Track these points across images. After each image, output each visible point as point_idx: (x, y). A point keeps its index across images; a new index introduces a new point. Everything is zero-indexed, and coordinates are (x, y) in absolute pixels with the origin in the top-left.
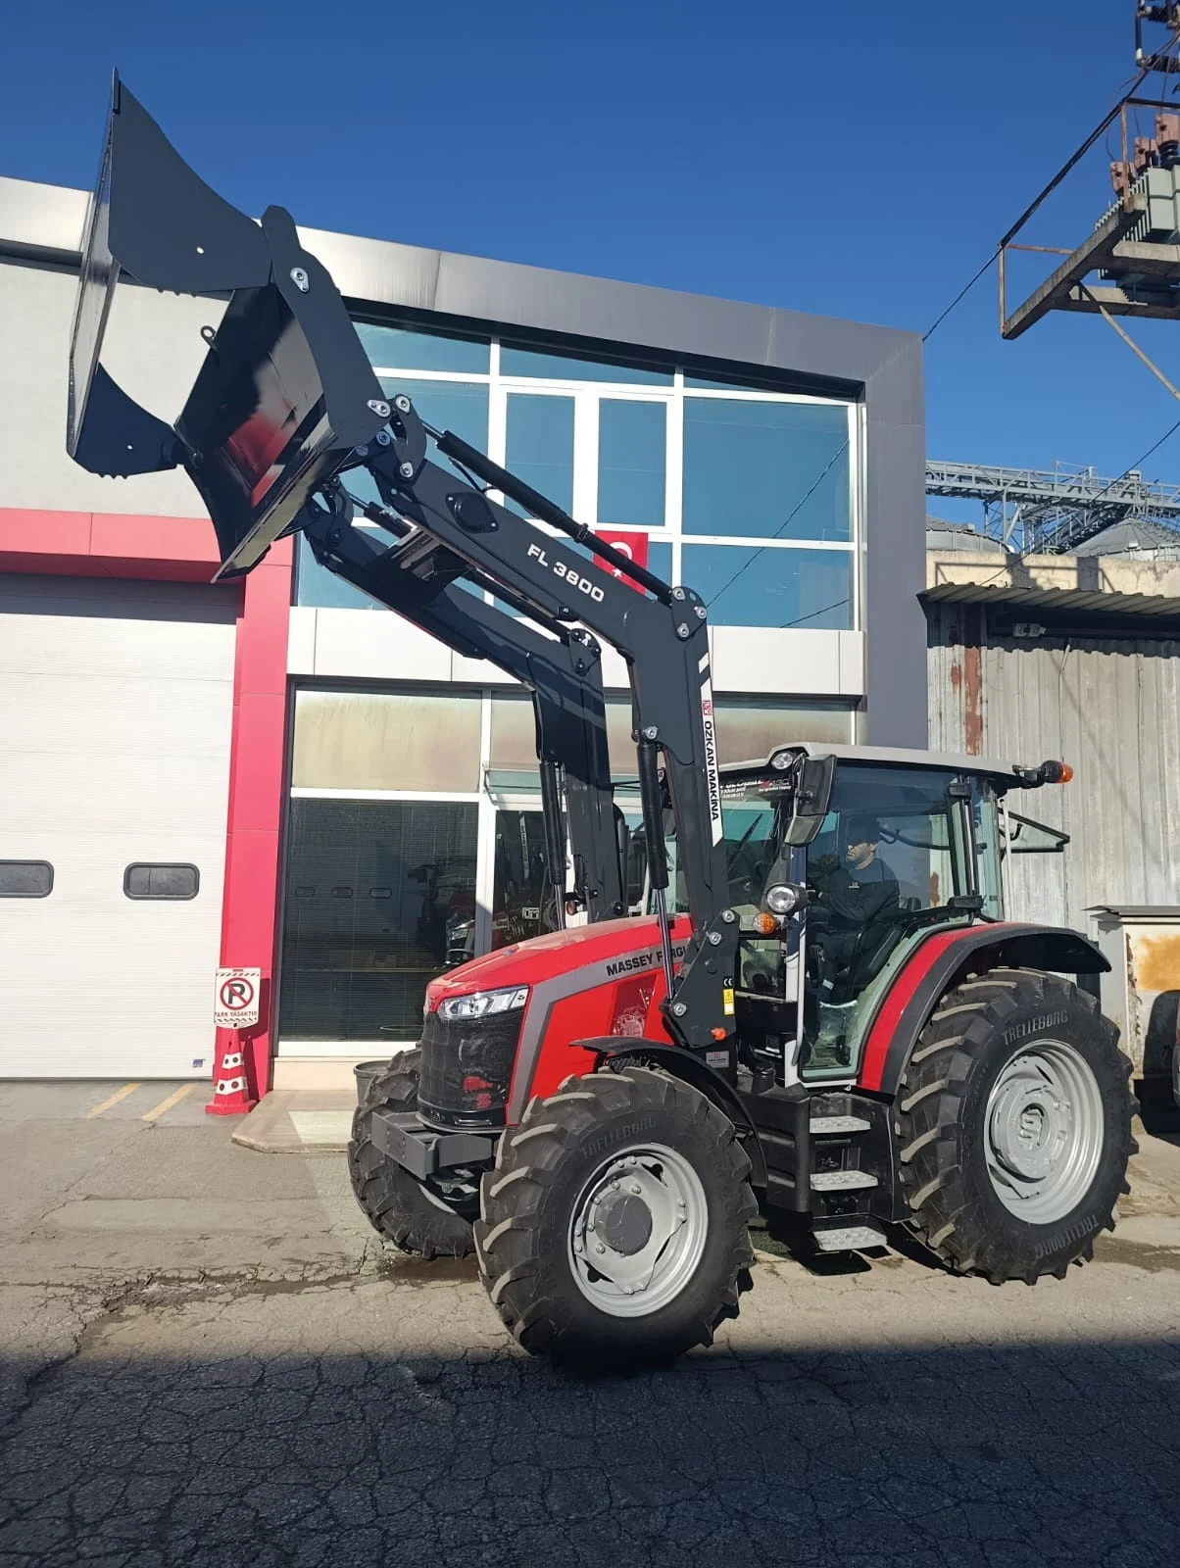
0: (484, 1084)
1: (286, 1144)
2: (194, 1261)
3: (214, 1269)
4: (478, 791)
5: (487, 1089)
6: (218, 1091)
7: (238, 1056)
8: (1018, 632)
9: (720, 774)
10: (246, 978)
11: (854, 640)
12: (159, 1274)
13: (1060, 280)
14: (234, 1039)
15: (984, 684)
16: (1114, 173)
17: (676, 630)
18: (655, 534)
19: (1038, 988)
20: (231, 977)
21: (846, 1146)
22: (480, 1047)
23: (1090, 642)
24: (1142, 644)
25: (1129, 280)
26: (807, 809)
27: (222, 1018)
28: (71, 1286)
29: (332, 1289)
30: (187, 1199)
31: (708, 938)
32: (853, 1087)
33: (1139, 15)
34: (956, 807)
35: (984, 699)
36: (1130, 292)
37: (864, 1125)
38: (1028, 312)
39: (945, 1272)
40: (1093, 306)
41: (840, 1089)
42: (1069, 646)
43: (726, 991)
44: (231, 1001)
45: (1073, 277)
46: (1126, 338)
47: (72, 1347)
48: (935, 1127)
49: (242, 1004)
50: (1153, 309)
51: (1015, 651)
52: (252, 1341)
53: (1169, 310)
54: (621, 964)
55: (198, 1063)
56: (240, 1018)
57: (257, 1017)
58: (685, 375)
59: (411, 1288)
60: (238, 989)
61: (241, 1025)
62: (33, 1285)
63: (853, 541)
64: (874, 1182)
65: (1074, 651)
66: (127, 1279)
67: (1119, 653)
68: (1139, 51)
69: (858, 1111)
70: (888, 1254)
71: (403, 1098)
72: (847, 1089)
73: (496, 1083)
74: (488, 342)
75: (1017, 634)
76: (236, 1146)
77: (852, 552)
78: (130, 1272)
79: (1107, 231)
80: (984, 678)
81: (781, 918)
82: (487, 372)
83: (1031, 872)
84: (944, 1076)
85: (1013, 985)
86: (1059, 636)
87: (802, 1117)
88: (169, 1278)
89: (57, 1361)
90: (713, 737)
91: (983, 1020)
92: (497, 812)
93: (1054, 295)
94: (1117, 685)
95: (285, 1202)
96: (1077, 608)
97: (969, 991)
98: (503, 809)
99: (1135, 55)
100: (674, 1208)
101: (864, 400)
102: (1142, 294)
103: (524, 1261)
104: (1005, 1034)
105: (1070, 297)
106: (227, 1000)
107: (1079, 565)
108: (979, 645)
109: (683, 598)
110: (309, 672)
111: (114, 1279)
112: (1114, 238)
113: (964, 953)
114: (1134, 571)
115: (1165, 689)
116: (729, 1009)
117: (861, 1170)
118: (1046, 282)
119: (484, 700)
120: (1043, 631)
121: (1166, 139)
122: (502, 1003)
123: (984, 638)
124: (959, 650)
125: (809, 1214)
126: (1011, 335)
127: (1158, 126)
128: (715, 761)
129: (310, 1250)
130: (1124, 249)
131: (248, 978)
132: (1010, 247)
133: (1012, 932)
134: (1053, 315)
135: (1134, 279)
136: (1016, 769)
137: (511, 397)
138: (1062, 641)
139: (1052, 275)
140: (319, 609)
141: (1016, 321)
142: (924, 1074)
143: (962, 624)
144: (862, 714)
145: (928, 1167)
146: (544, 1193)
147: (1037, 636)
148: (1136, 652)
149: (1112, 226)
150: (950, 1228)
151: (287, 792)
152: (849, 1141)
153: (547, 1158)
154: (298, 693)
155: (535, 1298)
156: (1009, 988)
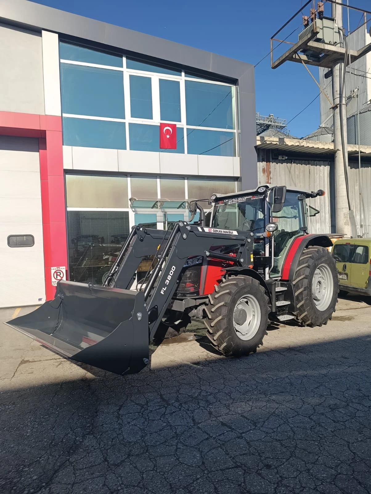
0: (192, 285)
4: (128, 208)
8: (280, 158)
10: (61, 270)
11: (237, 160)
13: (291, 52)
15: (271, 173)
16: (304, 19)
18: (178, 125)
20: (56, 270)
21: (280, 295)
22: (191, 274)
23: (298, 161)
24: (310, 162)
25: (308, 53)
26: (278, 201)
27: (55, 283)
31: (248, 241)
32: (280, 279)
34: (300, 203)
35: (271, 178)
36: (308, 57)
37: (286, 289)
38: (281, 60)
40: (300, 61)
41: (276, 280)
42: (293, 162)
45: (295, 51)
46: (308, 71)
48: (302, 288)
49: (60, 278)
50: (314, 63)
51: (279, 164)
53: (317, 63)
54: (223, 249)
55: (40, 300)
58: (185, 73)
60: (59, 274)
63: (235, 129)
64: (289, 303)
65: (294, 164)
67: (304, 164)
69: (282, 285)
70: (280, 325)
72: (278, 280)
73: (194, 284)
74: (122, 57)
75: (280, 159)
77: (235, 133)
81: (272, 233)
82: (122, 67)
84: (303, 275)
85: (317, 250)
86: (290, 159)
87: (273, 286)
91: (311, 259)
92: (135, 215)
93: (289, 56)
94: (304, 174)
96: (294, 151)
97: (306, 252)
98: (137, 213)
100: (252, 312)
101: (238, 85)
102: (311, 58)
103: (224, 327)
104: (316, 263)
105: (293, 57)
106: (56, 278)
107: (279, 140)
108: (270, 162)
110: (71, 168)
112: (309, 40)
113: (307, 242)
114: (294, 142)
115: (316, 175)
116: (252, 260)
117: (284, 301)
118: (287, 52)
119: (128, 178)
120: (286, 158)
121: (320, 10)
123: (271, 159)
124: (264, 163)
125: (276, 312)
126: (274, 68)
127: (318, 6)
130: (312, 44)
131: (62, 270)
132: (274, 40)
134: (287, 62)
136: (312, 192)
137: (131, 76)
138: (291, 161)
139: (289, 50)
140: (73, 147)
141: (276, 63)
142: (297, 274)
143: (265, 156)
144: (239, 182)
145: (300, 298)
146: (228, 309)
147: (284, 159)
148: (309, 164)
149: (309, 36)
150: (306, 313)
151: (66, 209)
152: (281, 293)
153: (227, 300)
154: (66, 175)
155: (228, 337)
156: (316, 250)
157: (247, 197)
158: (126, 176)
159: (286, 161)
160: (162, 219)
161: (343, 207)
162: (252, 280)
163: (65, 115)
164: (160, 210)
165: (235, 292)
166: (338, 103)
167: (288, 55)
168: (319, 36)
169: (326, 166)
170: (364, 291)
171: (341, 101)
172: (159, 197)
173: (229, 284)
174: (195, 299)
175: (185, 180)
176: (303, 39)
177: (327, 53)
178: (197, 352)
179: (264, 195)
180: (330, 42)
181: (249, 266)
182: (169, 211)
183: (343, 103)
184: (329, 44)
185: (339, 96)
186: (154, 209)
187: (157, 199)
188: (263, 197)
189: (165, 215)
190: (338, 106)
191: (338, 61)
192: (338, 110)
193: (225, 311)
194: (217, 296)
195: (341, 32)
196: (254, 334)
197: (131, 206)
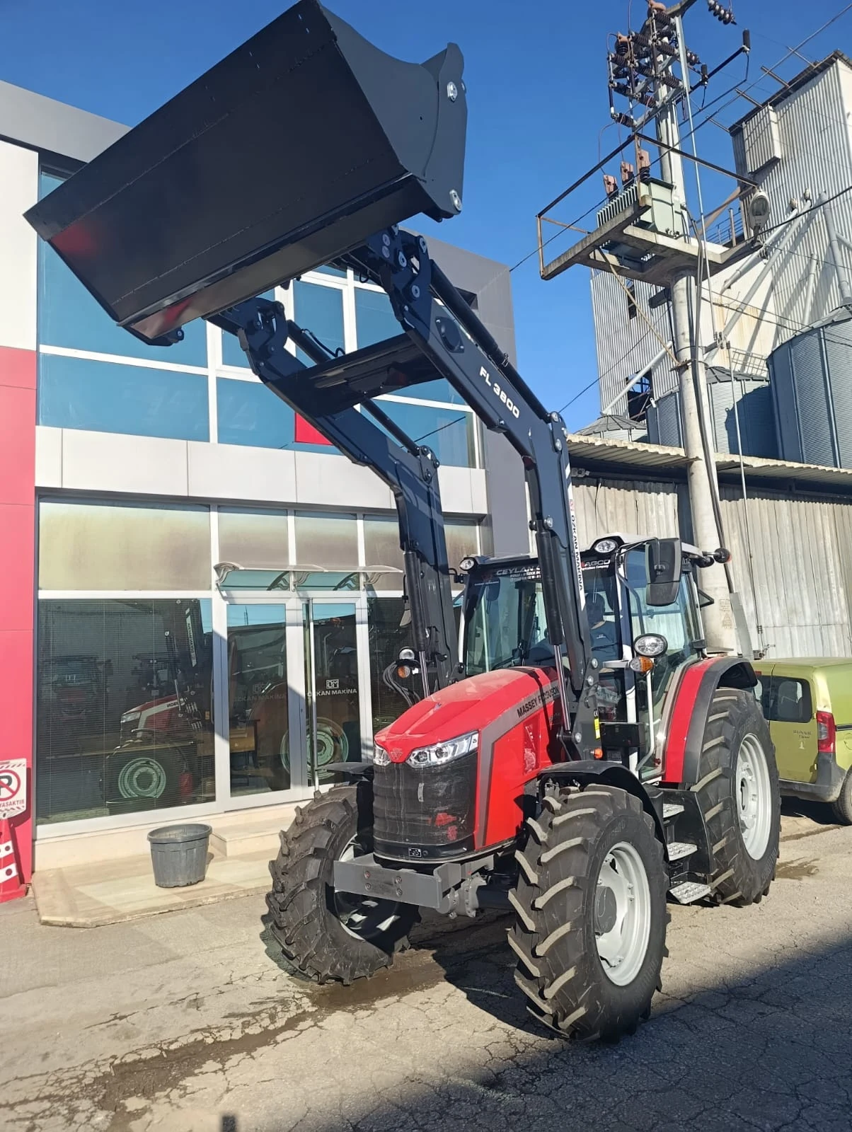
0: (451, 818)
1: (109, 916)
2: (141, 1041)
3: (171, 1043)
4: (210, 590)
7: (10, 844)
10: (13, 769)
11: (479, 474)
12: (117, 1062)
13: (588, 244)
14: (4, 828)
16: (607, 182)
22: (448, 789)
23: (610, 482)
24: (637, 484)
25: (620, 250)
26: (662, 578)
28: (37, 1099)
29: (302, 1031)
30: (55, 985)
31: (587, 681)
32: (660, 782)
33: (610, 86)
36: (620, 259)
37: (681, 808)
38: (563, 262)
40: (605, 267)
42: (600, 484)
43: (595, 721)
45: (597, 244)
48: (717, 803)
49: (10, 794)
50: (631, 272)
53: (640, 274)
54: (523, 707)
56: (9, 808)
57: (25, 805)
61: (9, 815)
64: (693, 849)
65: (603, 487)
66: (92, 1075)
67: (625, 489)
68: (612, 109)
72: (658, 785)
76: (53, 927)
78: (86, 1068)
79: (625, 215)
84: (717, 766)
86: (596, 478)
88: (130, 1063)
90: (576, 527)
91: (729, 725)
92: (228, 605)
93: (581, 255)
94: (625, 510)
95: (158, 966)
96: (602, 460)
99: (610, 111)
100: (625, 889)
102: (626, 262)
104: (739, 732)
105: (589, 256)
109: (557, 420)
110: (57, 485)
112: (628, 222)
113: (718, 679)
115: (650, 513)
116: (598, 734)
117: (676, 841)
118: (577, 244)
119: (212, 513)
120: (588, 473)
121: (643, 166)
122: (465, 746)
126: (547, 277)
128: (578, 545)
129: (240, 1003)
130: (631, 231)
131: (15, 769)
132: (543, 219)
134: (577, 267)
135: (625, 249)
138: (595, 480)
139: (582, 241)
140: (64, 429)
141: (552, 269)
144: (486, 528)
146: (584, 896)
147: (582, 476)
148: (634, 489)
149: (629, 213)
150: (730, 872)
151: (36, 594)
152: (675, 822)
153: (579, 867)
154: (41, 504)
155: (588, 986)
158: (208, 509)
159: (585, 480)
160: (300, 617)
161: (716, 586)
162: (627, 798)
163: (45, 349)
164: (295, 592)
165: (596, 841)
166: (689, 358)
167: (580, 253)
168: (646, 217)
169: (671, 494)
170: (809, 790)
171: (694, 354)
172: (292, 561)
173: (575, 818)
174: (462, 862)
175: (356, 519)
176: (614, 220)
177: (661, 254)
178: (474, 1031)
179: (609, 561)
180: (667, 231)
181: (593, 752)
182: (318, 596)
183: (699, 360)
184: (666, 234)
185: (688, 344)
186: (275, 593)
187: (287, 566)
188: (607, 566)
189: (307, 606)
190: (688, 364)
191: (683, 272)
192: (688, 374)
193: (574, 906)
194: (546, 858)
195: (685, 213)
196: (639, 962)
197: (217, 584)
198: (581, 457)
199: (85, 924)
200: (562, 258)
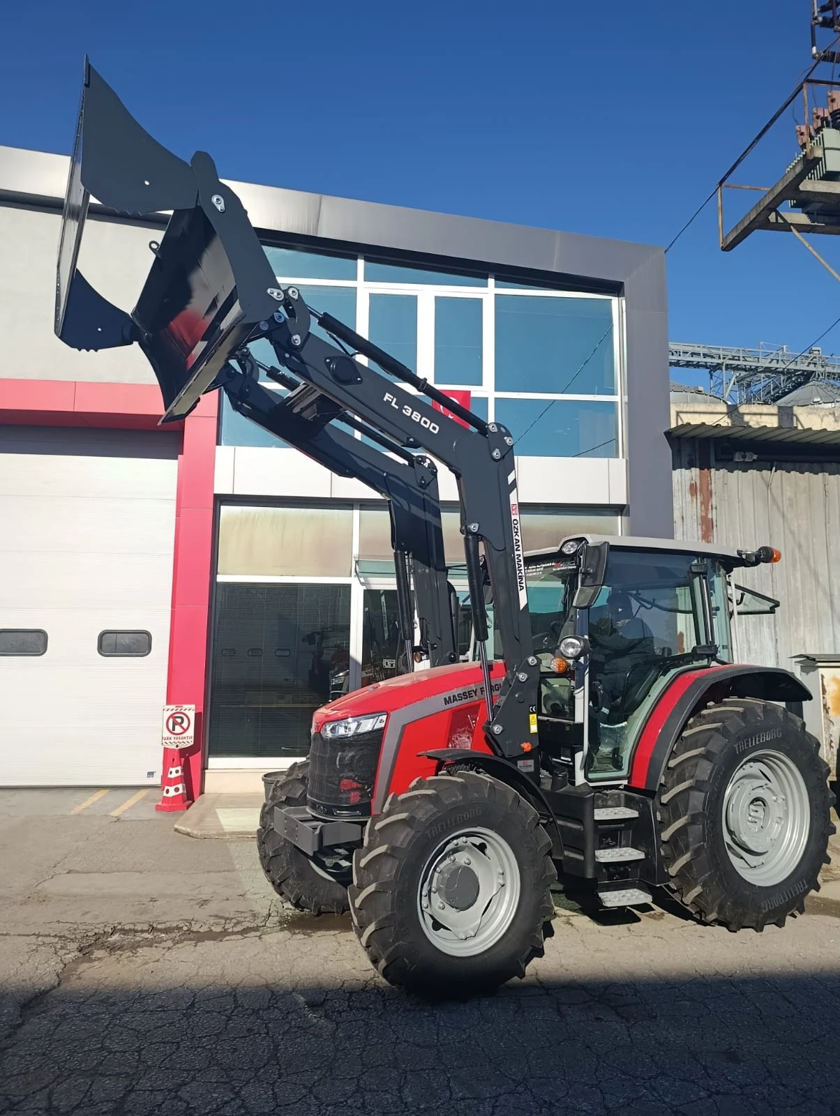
0: (355, 785)
1: (214, 832)
2: (146, 918)
3: (159, 923)
4: (350, 576)
5: (357, 789)
6: (165, 794)
7: (179, 768)
8: (738, 458)
9: (524, 558)
10: (185, 712)
11: (619, 465)
12: (119, 927)
13: (762, 208)
14: (176, 756)
15: (713, 495)
16: (798, 133)
17: (491, 454)
19: (759, 711)
20: (174, 711)
21: (620, 830)
22: (352, 758)
23: (789, 465)
24: (827, 466)
25: (811, 207)
26: (589, 581)
27: (167, 741)
28: (56, 936)
29: (245, 937)
30: (141, 872)
31: (517, 677)
32: (625, 785)
33: (813, 23)
35: (714, 507)
36: (812, 216)
37: (635, 814)
38: (739, 231)
39: (695, 923)
40: (786, 227)
41: (616, 787)
42: (774, 468)
43: (531, 716)
44: (174, 729)
45: (770, 206)
46: (810, 248)
47: (54, 981)
48: (686, 815)
49: (182, 731)
50: (829, 228)
51: (735, 472)
52: (186, 976)
54: (454, 696)
55: (151, 774)
56: (181, 741)
57: (193, 740)
58: (496, 280)
59: (303, 936)
60: (179, 720)
61: (182, 746)
62: (28, 935)
63: (617, 395)
64: (642, 856)
65: (779, 472)
66: (97, 931)
67: (810, 472)
68: (814, 48)
69: (629, 803)
70: (653, 910)
71: (297, 796)
72: (621, 787)
73: (364, 784)
74: (355, 258)
75: (736, 459)
76: (176, 833)
77: (617, 402)
78: (98, 926)
79: (795, 172)
80: (713, 492)
81: (571, 662)
82: (355, 278)
83: (751, 630)
84: (692, 777)
85: (741, 710)
86: (768, 461)
87: (588, 807)
88: (126, 930)
89: (44, 991)
90: (519, 531)
91: (721, 737)
92: (365, 591)
93: (756, 220)
94: (810, 495)
95: (212, 874)
97: (709, 714)
98: (369, 588)
99: (811, 51)
100: (495, 875)
101: (623, 295)
102: (821, 217)
103: (384, 915)
104: (736, 746)
105: (769, 220)
106: (171, 727)
107: (779, 412)
108: (709, 468)
109: (496, 430)
110: (228, 491)
111: (87, 931)
112: (800, 177)
113: (705, 687)
114: (819, 415)
116: (534, 728)
117: (632, 847)
118: (752, 210)
119: (355, 511)
120: (755, 457)
121: (836, 108)
122: (368, 725)
123: (712, 463)
124: (695, 471)
125: (595, 880)
126: (728, 248)
127: (829, 99)
128: (520, 548)
129: (230, 909)
130: (808, 186)
131: (186, 712)
132: (726, 186)
133: (739, 671)
134: (757, 233)
135: (815, 207)
136: (740, 553)
137: (372, 296)
138: (769, 464)
139: (756, 206)
140: (237, 447)
141: (731, 239)
142: (677, 776)
143: (697, 452)
144: (626, 518)
145: (681, 844)
147: (751, 460)
148: (823, 472)
149: (798, 169)
150: (698, 889)
151: (214, 578)
152: (623, 825)
153: (401, 839)
154: (222, 507)
155: (394, 942)
156: (739, 712)
157: (546, 565)
158: (350, 508)
159: (754, 465)
165: (427, 820)
167: (754, 219)
168: (831, 166)
181: (522, 745)
193: (389, 870)
194: (379, 825)
196: (491, 941)
197: (356, 572)
198: (751, 439)
199: (196, 835)
200: (739, 227)
